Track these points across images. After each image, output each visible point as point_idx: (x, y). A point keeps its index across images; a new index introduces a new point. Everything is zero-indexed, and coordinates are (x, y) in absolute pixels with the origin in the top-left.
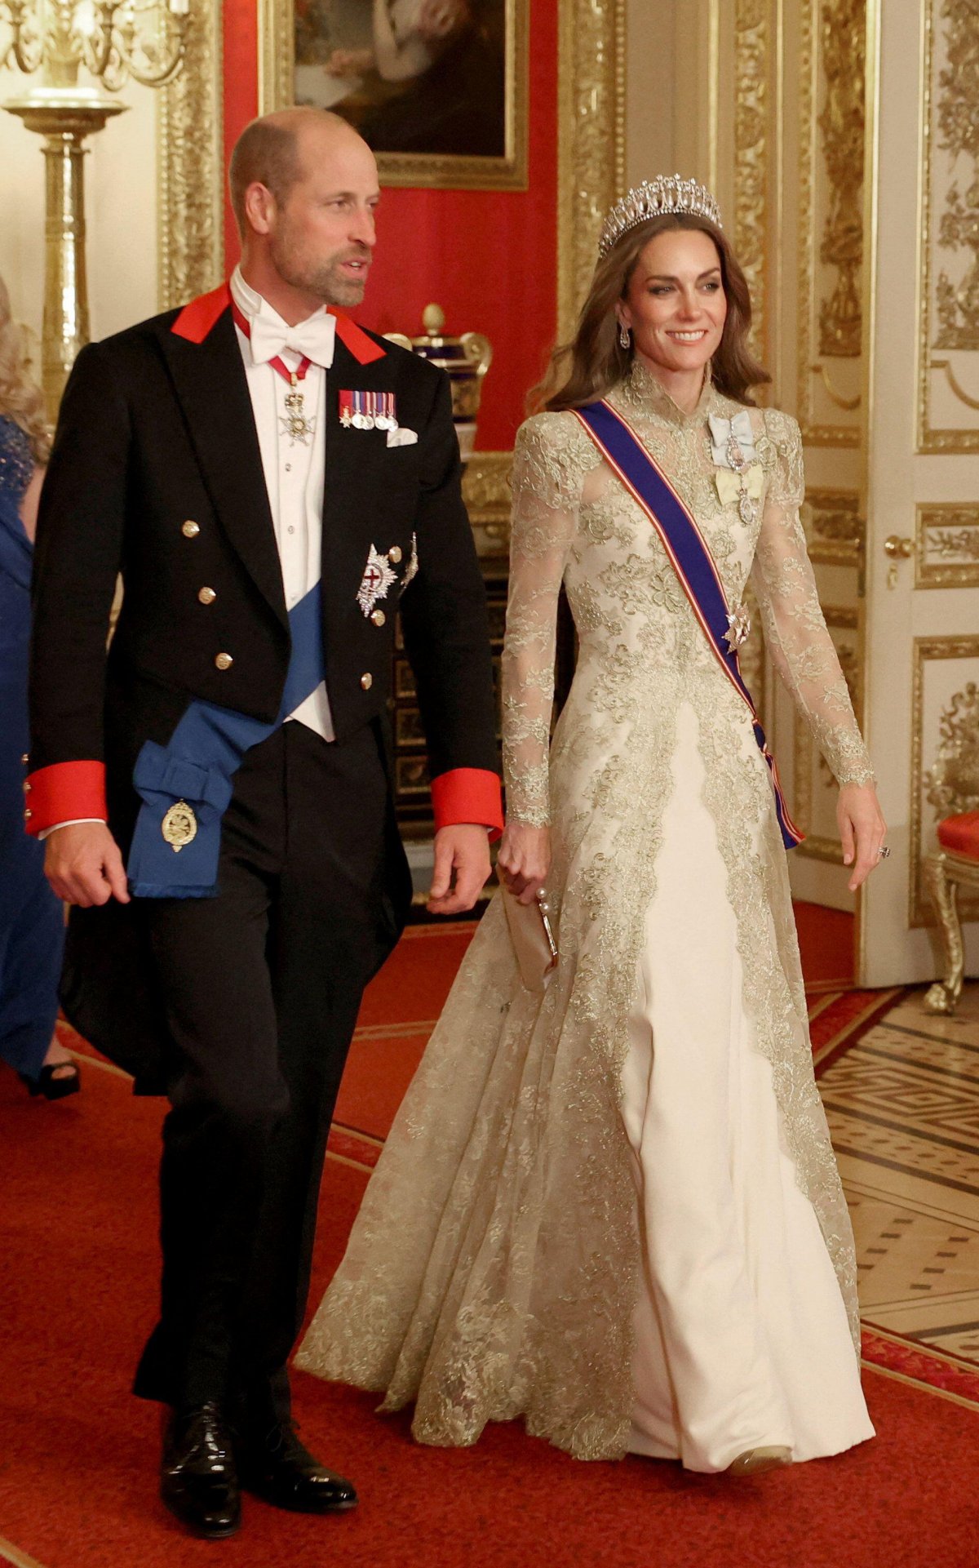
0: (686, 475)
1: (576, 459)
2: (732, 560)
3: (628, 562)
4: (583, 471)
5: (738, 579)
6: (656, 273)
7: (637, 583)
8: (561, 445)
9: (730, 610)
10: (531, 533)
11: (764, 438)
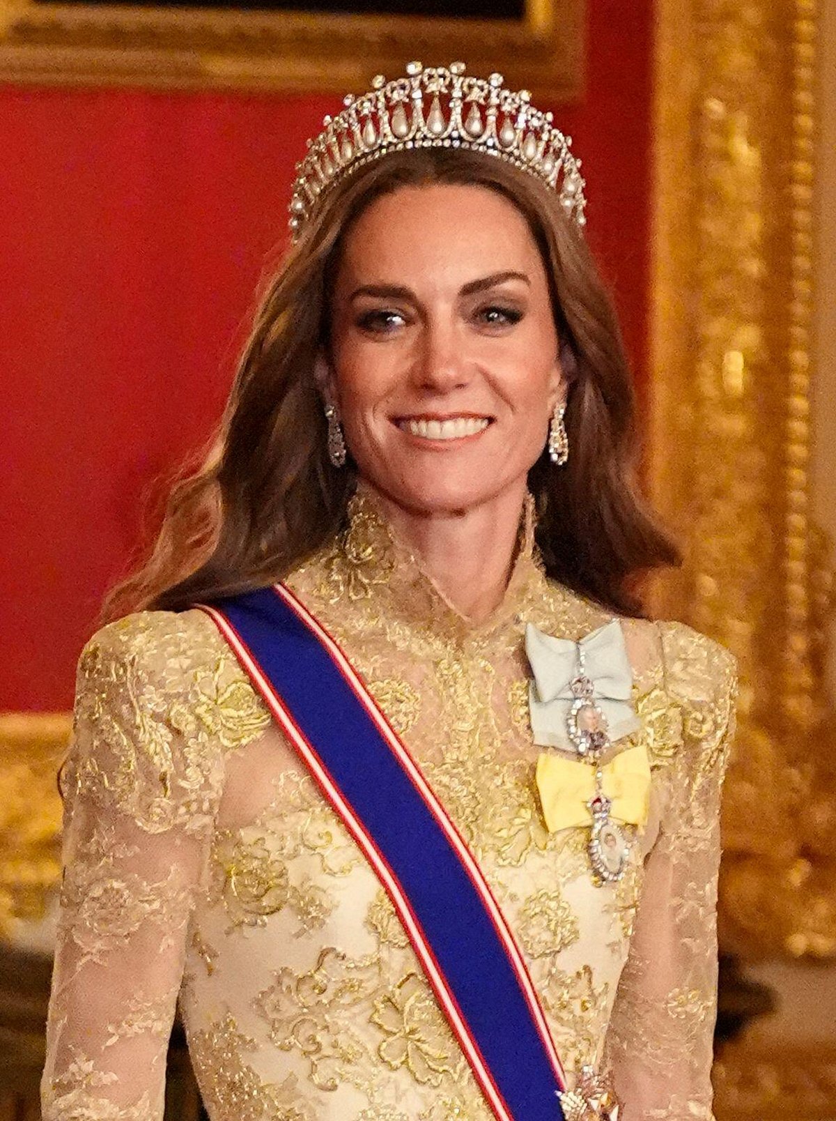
0: (463, 763)
1: (208, 719)
2: (568, 963)
3: (320, 964)
4: (225, 749)
5: (585, 1009)
6: (367, 280)
7: (341, 1018)
8: (174, 683)
9: (567, 1081)
10: (97, 892)
11: (656, 693)
